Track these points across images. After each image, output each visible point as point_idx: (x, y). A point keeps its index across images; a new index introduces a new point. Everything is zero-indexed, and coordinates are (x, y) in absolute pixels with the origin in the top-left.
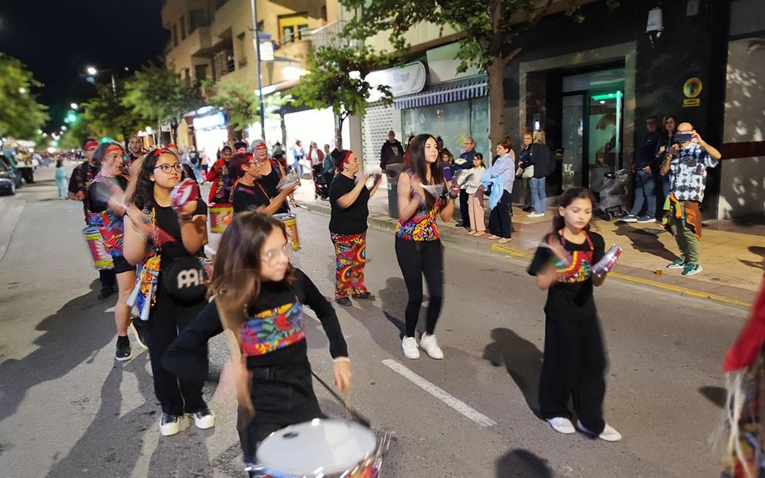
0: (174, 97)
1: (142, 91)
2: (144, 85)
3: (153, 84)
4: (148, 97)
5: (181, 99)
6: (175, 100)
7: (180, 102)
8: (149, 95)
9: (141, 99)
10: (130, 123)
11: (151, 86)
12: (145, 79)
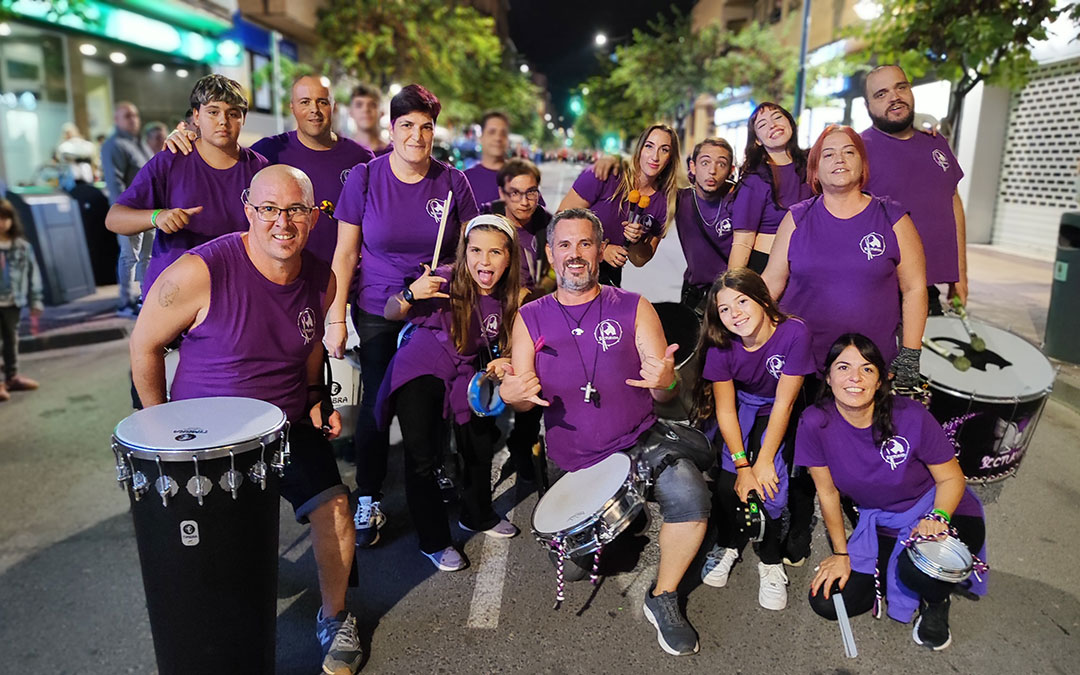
0: (681, 68)
1: (638, 59)
2: (643, 50)
3: (655, 48)
4: (645, 70)
5: (691, 73)
6: (681, 74)
7: (690, 78)
8: (647, 67)
9: (637, 73)
10: (632, 113)
11: (652, 53)
12: (645, 42)
